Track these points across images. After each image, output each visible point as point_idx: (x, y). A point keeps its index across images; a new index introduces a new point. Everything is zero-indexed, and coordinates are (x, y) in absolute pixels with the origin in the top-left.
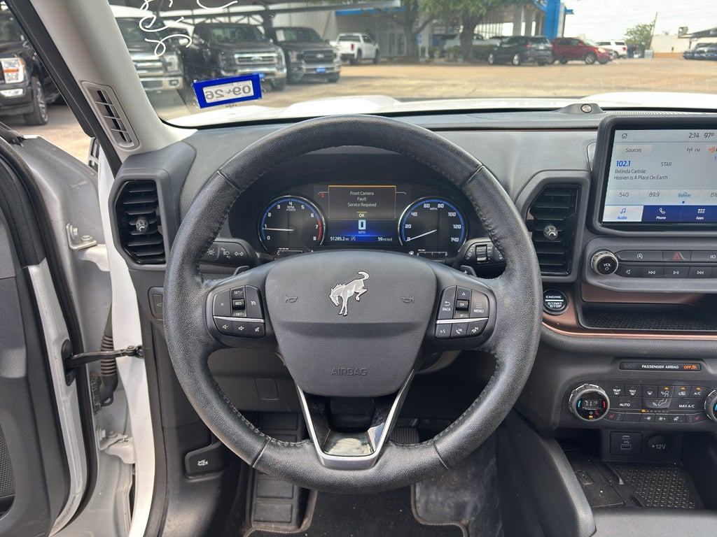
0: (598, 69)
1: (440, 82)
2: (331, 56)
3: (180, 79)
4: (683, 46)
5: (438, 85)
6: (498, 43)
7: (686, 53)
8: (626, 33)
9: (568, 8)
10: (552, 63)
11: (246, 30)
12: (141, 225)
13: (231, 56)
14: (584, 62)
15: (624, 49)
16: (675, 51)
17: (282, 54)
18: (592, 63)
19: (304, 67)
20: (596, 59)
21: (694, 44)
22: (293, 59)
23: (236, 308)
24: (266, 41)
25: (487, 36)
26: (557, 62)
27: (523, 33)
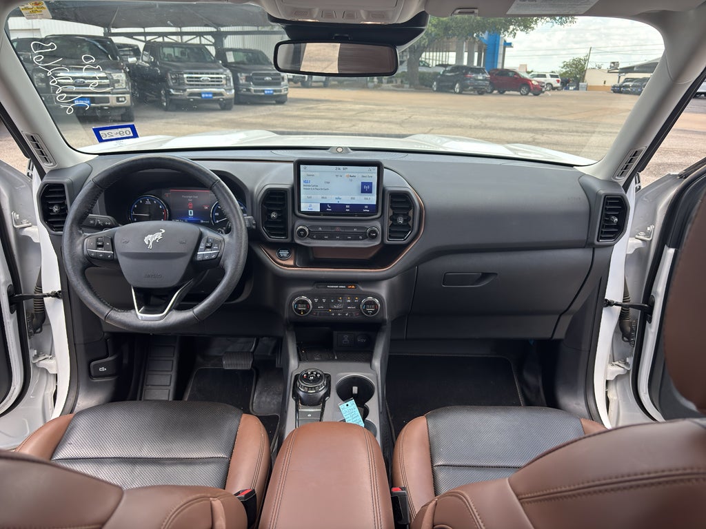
0: (531, 99)
1: (381, 108)
2: (279, 79)
3: (128, 96)
4: (613, 80)
5: (379, 110)
6: (441, 70)
7: (614, 87)
8: (562, 65)
9: (508, 42)
10: (491, 92)
11: (196, 50)
12: (55, 209)
13: (181, 76)
14: (519, 93)
15: (558, 81)
16: (606, 84)
17: (230, 75)
18: (527, 94)
19: (253, 88)
20: (529, 91)
21: (622, 79)
22: (242, 81)
23: (99, 246)
24: (214, 62)
25: (433, 63)
26: (495, 92)
27: (465, 63)
